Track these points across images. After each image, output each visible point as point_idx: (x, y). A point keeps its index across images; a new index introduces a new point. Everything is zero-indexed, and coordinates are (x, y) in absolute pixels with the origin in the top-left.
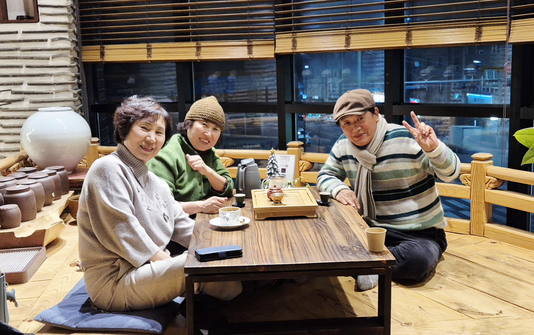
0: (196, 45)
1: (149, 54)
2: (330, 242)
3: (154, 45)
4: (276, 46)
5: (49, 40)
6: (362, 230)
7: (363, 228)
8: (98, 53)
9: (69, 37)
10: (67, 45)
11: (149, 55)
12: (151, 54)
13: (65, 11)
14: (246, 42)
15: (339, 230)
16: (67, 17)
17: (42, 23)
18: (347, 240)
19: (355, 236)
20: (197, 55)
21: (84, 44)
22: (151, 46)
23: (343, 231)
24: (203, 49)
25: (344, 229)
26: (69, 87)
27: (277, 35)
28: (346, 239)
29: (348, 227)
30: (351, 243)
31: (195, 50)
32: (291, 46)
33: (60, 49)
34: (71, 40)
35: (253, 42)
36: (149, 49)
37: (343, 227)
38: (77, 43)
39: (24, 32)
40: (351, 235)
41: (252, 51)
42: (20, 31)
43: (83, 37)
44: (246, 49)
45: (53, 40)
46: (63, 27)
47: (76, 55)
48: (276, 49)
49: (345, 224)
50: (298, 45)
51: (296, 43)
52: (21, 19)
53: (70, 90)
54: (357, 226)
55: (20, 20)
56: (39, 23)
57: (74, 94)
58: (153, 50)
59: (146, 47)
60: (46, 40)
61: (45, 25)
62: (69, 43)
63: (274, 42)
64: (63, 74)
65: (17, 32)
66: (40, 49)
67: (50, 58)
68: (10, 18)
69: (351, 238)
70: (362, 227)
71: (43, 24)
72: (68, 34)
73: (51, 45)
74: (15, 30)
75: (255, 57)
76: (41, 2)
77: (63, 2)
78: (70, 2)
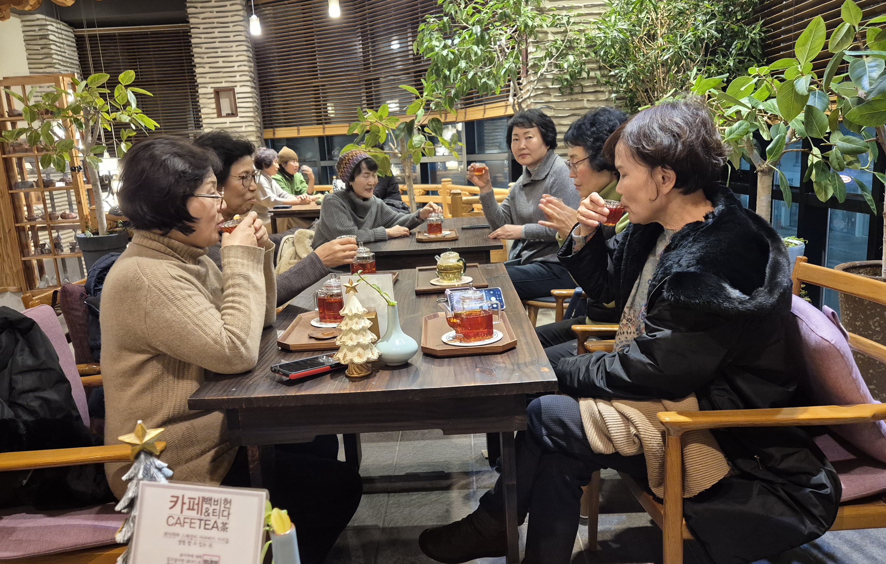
0: (323, 127)
3: (301, 127)
5: (244, 127)
8: (272, 133)
9: (255, 124)
10: (253, 129)
11: (298, 133)
13: (252, 110)
21: (265, 128)
22: (299, 128)
24: (327, 129)
31: (322, 130)
34: (256, 126)
36: (298, 130)
38: (260, 128)
42: (228, 122)
43: (264, 124)
45: (246, 126)
46: (251, 119)
47: (259, 135)
55: (228, 115)
56: (238, 117)
58: (301, 131)
60: (242, 127)
61: (241, 118)
66: (239, 132)
68: (223, 115)
72: (253, 122)
73: (245, 129)
74: (225, 122)
76: (238, 105)
77: (250, 105)
78: (255, 105)
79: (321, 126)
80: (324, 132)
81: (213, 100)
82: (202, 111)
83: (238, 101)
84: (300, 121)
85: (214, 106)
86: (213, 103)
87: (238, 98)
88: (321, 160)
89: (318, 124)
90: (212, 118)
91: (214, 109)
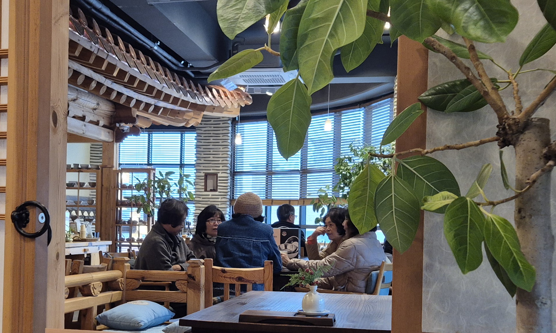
10: (226, 200)
13: (227, 188)
33: (223, 202)
39: (212, 195)
52: (211, 190)
65: (209, 195)
68: (208, 190)
73: (221, 200)
76: (219, 184)
77: (226, 185)
81: (203, 181)
85: (203, 184)
87: (219, 180)
90: (201, 192)
91: (203, 186)
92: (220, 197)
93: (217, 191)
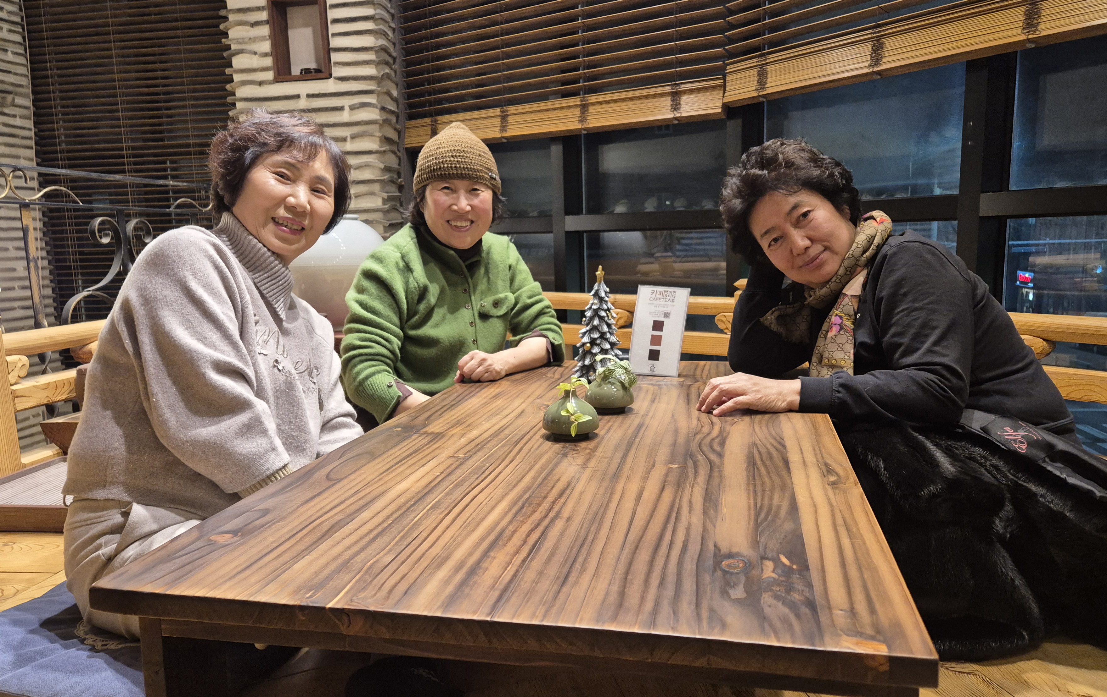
0: (579, 103)
1: (504, 127)
2: (688, 529)
3: (511, 109)
4: (727, 89)
5: (347, 108)
6: (829, 488)
7: (833, 484)
8: (429, 130)
9: (377, 101)
10: (373, 114)
12: (507, 126)
13: (371, 56)
14: (670, 87)
15: (748, 484)
16: (374, 66)
17: (335, 78)
18: (757, 525)
19: (794, 507)
20: (580, 121)
21: (410, 116)
22: (507, 111)
23: (759, 489)
24: (592, 109)
25: (766, 479)
26: (376, 188)
27: (728, 67)
28: (756, 520)
29: (784, 473)
30: (763, 540)
31: (577, 111)
32: (755, 83)
33: (362, 123)
34: (379, 106)
35: (683, 86)
37: (768, 472)
38: (396, 114)
39: (309, 96)
40: (779, 507)
41: (680, 104)
42: (303, 95)
43: (409, 105)
44: (667, 101)
45: (352, 108)
46: (368, 85)
47: (390, 134)
48: (726, 94)
49: (780, 464)
50: (769, 80)
51: (766, 77)
52: (305, 73)
53: (376, 192)
54: (814, 474)
55: (307, 75)
56: (331, 80)
57: (384, 199)
58: (510, 119)
59: (499, 113)
60: (341, 109)
61: (340, 82)
62: (377, 111)
63: (722, 81)
64: (367, 166)
65: (298, 96)
66: (332, 123)
67: (349, 139)
68: (292, 73)
69: (777, 515)
70: (832, 479)
71: (337, 81)
72: (375, 96)
73: (350, 115)
74: (296, 93)
75: (684, 115)
76: (335, 42)
77: (368, 41)
78: (382, 42)
79: (576, 101)
80: (583, 119)
81: (265, 30)
82: (238, 62)
83: (333, 29)
84: (512, 90)
85: (266, 46)
86: (262, 39)
87: (336, 21)
88: (568, 213)
89: (565, 95)
90: (260, 83)
91: (266, 55)
92: (346, 102)
93: (330, 76)
